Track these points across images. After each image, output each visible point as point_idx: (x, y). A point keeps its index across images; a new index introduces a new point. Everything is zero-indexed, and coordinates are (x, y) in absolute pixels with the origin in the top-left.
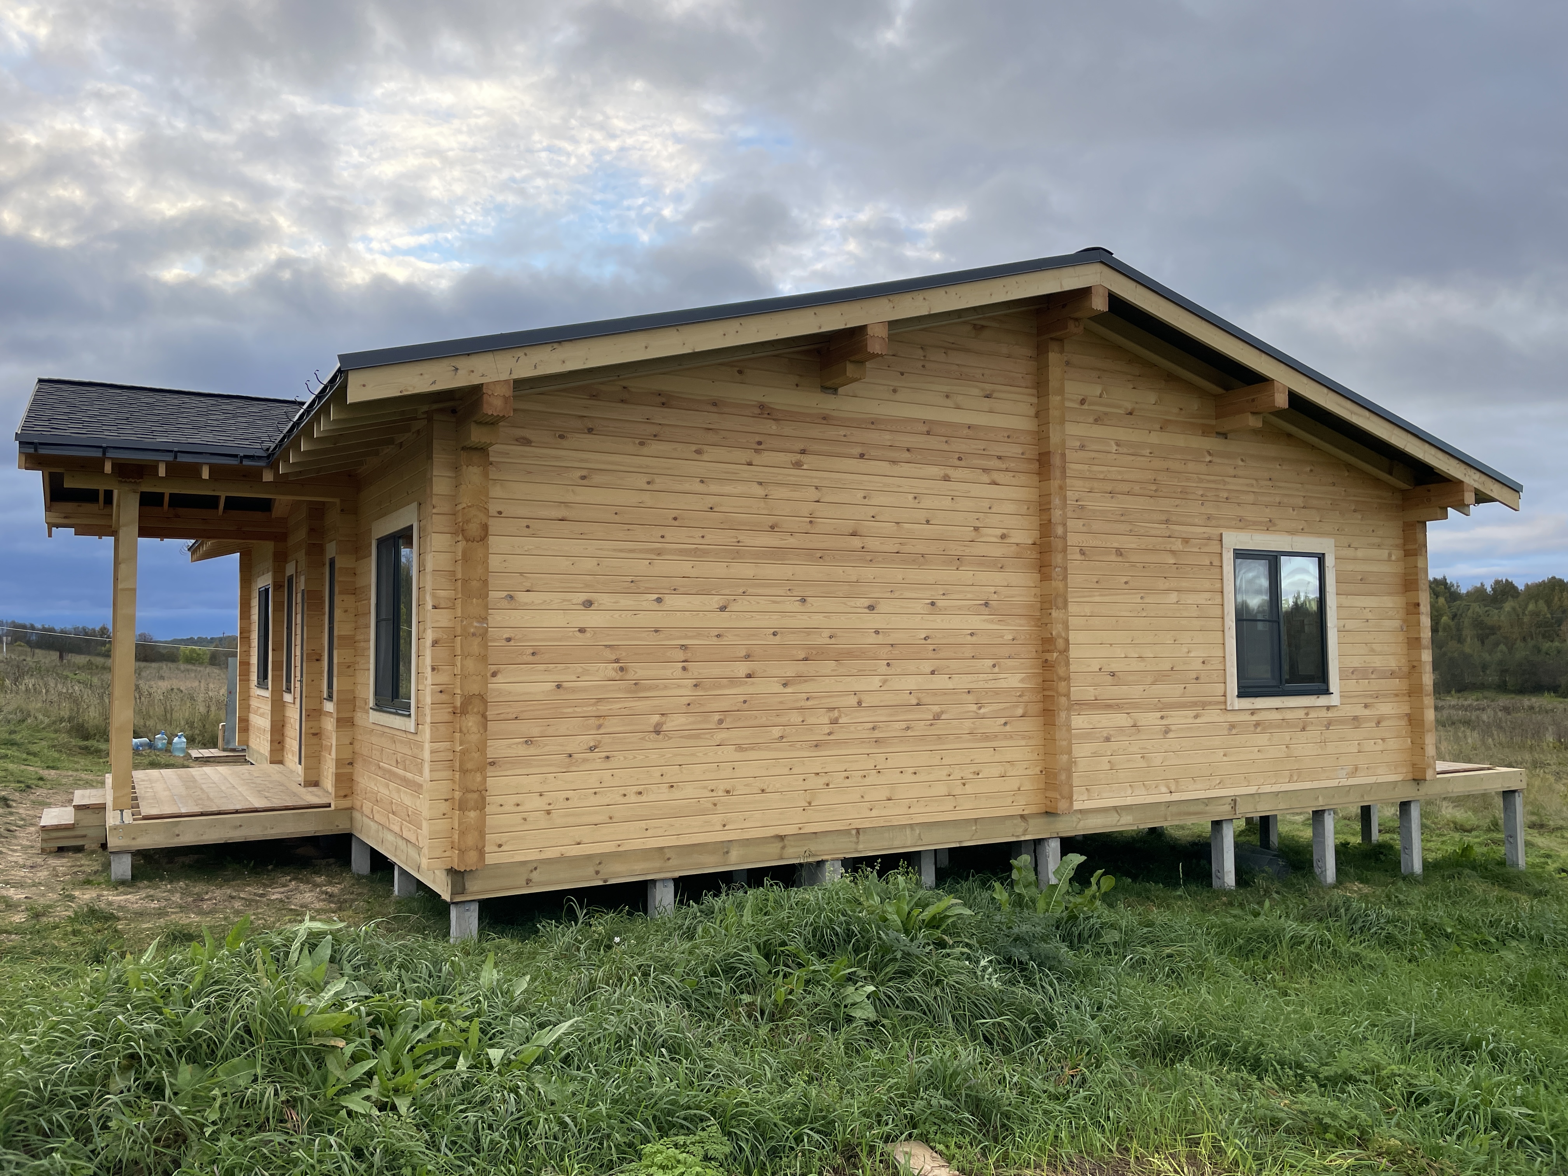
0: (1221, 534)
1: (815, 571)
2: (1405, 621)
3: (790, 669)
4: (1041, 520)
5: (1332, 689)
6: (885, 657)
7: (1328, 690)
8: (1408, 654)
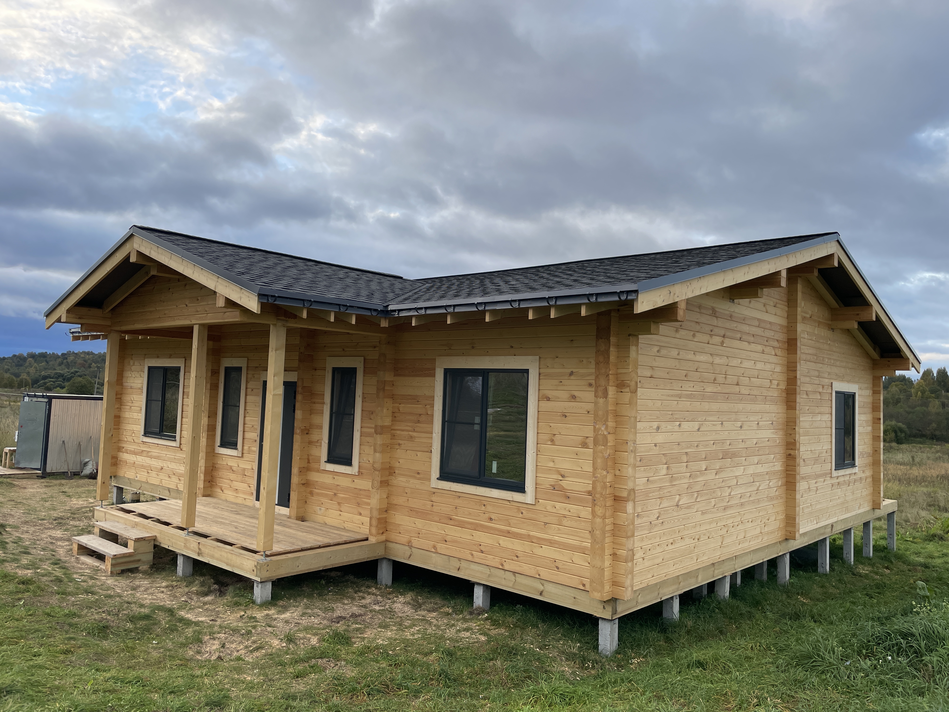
0: (832, 383)
1: (725, 406)
2: (873, 427)
3: (718, 465)
4: (788, 376)
5: (857, 464)
6: (744, 455)
7: (854, 464)
8: (873, 444)
